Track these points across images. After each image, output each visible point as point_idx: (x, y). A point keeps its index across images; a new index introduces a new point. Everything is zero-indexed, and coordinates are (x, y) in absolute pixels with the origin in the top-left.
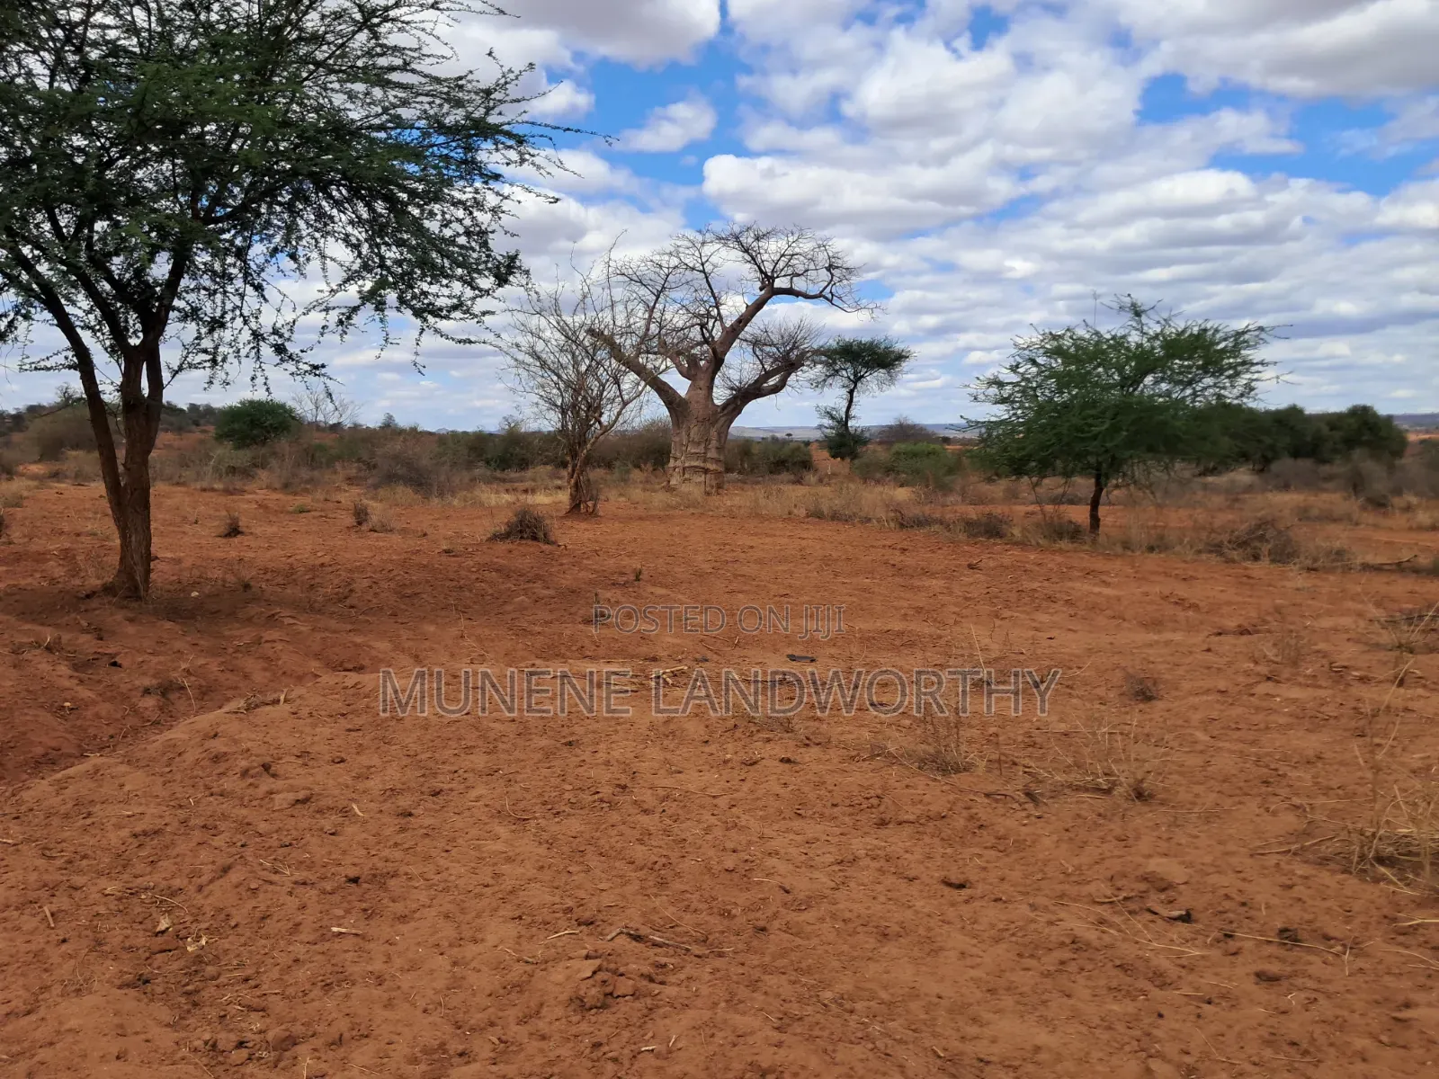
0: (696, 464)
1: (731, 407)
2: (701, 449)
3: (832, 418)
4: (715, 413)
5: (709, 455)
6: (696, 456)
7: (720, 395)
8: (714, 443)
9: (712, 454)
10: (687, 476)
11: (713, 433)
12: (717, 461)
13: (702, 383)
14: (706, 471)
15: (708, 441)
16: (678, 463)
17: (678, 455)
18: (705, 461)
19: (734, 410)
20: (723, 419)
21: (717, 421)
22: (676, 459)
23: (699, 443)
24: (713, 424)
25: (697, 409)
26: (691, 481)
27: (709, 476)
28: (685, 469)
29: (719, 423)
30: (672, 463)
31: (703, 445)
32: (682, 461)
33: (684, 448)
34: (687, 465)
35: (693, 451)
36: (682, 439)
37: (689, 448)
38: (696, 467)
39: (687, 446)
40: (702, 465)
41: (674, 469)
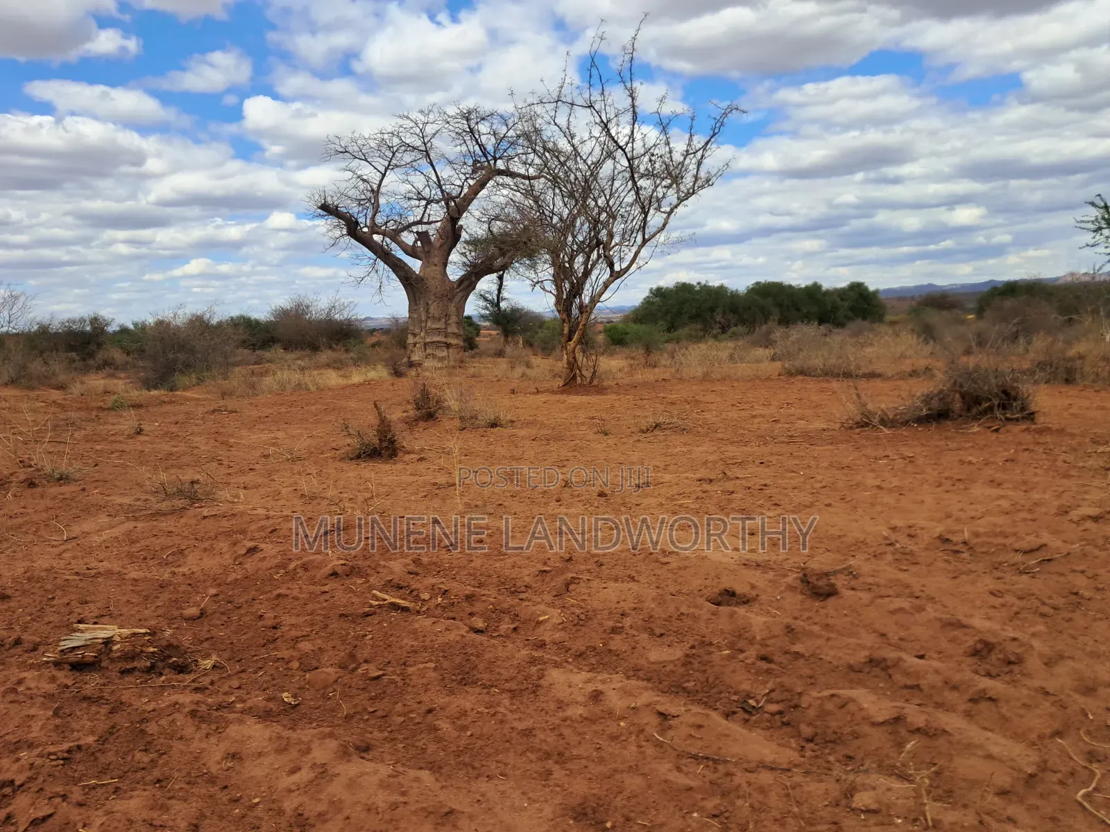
0: (436, 339)
1: (466, 283)
2: (441, 325)
3: (486, 299)
4: (452, 289)
5: (449, 330)
6: (437, 331)
7: (454, 272)
8: (454, 319)
9: (453, 329)
10: (429, 351)
11: (452, 309)
12: (456, 335)
13: (436, 260)
14: (448, 346)
15: (447, 316)
16: (418, 340)
17: (417, 331)
18: (446, 337)
19: (468, 286)
20: (460, 294)
21: (454, 296)
22: (415, 335)
23: (439, 319)
24: (451, 300)
25: (434, 285)
26: (434, 356)
27: (451, 350)
28: (426, 344)
29: (457, 299)
30: (411, 340)
31: (443, 320)
32: (422, 337)
33: (423, 324)
34: (428, 340)
35: (434, 326)
36: (420, 316)
37: (429, 324)
38: (438, 342)
39: (426, 321)
40: (444, 340)
41: (415, 345)
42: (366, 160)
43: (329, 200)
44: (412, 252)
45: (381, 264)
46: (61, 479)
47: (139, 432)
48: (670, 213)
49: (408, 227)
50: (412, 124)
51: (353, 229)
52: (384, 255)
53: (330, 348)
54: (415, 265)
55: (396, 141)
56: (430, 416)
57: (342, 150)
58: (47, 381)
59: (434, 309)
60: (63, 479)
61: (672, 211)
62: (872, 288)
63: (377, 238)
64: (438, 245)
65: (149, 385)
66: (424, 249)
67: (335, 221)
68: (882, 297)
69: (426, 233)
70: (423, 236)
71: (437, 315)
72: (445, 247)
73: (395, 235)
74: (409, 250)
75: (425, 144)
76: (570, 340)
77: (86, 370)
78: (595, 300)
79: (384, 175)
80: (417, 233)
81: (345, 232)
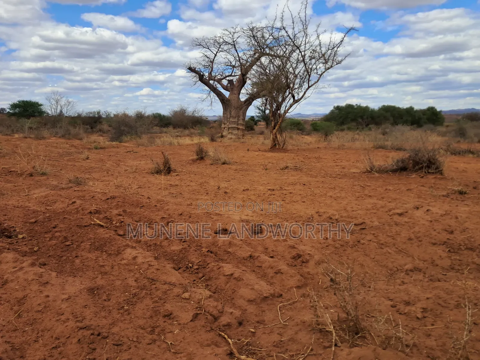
1: (247, 103)
2: (236, 120)
3: (259, 109)
4: (242, 105)
5: (239, 122)
6: (234, 123)
7: (243, 97)
8: (241, 117)
9: (241, 122)
10: (230, 131)
11: (241, 113)
12: (243, 125)
13: (236, 92)
14: (238, 129)
15: (239, 117)
16: (226, 126)
17: (226, 122)
18: (238, 125)
19: (249, 103)
20: (245, 107)
21: (242, 108)
22: (225, 124)
23: (235, 117)
24: (241, 109)
25: (234, 103)
26: (232, 133)
27: (239, 131)
28: (229, 128)
29: (244, 109)
30: (223, 126)
31: (237, 118)
32: (228, 125)
33: (229, 119)
34: (230, 126)
35: (233, 120)
36: (227, 116)
37: (231, 119)
38: (234, 127)
39: (230, 118)
40: (237, 126)
41: (224, 128)
42: (208, 49)
43: (192, 66)
44: (226, 88)
45: (212, 94)
46: (42, 174)
47: (88, 158)
48: (321, 75)
49: (224, 78)
50: (228, 33)
51: (202, 78)
52: (214, 90)
53: (193, 128)
54: (227, 94)
55: (221, 40)
56: (202, 158)
57: (198, 44)
58: (77, 137)
59: (233, 113)
60: (43, 174)
61: (322, 74)
62: (438, 110)
63: (211, 82)
64: (237, 86)
65: (112, 140)
66: (231, 86)
67: (194, 74)
68: (443, 114)
69: (232, 80)
70: (230, 82)
71: (234, 116)
72: (240, 86)
73: (219, 81)
74: (225, 88)
75: (234, 42)
76: (274, 129)
77: (92, 133)
78: (286, 112)
79: (216, 55)
80: (228, 80)
81: (198, 79)
